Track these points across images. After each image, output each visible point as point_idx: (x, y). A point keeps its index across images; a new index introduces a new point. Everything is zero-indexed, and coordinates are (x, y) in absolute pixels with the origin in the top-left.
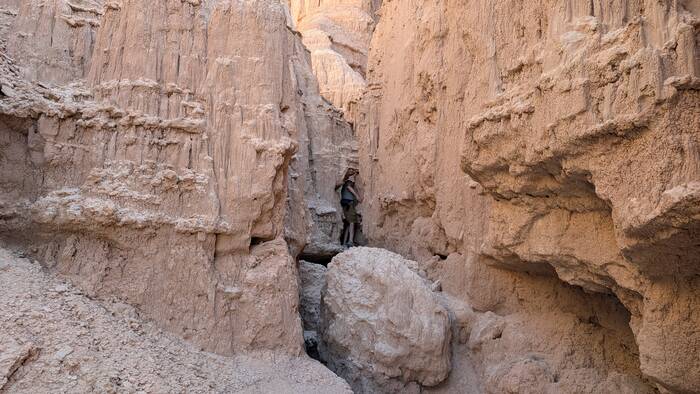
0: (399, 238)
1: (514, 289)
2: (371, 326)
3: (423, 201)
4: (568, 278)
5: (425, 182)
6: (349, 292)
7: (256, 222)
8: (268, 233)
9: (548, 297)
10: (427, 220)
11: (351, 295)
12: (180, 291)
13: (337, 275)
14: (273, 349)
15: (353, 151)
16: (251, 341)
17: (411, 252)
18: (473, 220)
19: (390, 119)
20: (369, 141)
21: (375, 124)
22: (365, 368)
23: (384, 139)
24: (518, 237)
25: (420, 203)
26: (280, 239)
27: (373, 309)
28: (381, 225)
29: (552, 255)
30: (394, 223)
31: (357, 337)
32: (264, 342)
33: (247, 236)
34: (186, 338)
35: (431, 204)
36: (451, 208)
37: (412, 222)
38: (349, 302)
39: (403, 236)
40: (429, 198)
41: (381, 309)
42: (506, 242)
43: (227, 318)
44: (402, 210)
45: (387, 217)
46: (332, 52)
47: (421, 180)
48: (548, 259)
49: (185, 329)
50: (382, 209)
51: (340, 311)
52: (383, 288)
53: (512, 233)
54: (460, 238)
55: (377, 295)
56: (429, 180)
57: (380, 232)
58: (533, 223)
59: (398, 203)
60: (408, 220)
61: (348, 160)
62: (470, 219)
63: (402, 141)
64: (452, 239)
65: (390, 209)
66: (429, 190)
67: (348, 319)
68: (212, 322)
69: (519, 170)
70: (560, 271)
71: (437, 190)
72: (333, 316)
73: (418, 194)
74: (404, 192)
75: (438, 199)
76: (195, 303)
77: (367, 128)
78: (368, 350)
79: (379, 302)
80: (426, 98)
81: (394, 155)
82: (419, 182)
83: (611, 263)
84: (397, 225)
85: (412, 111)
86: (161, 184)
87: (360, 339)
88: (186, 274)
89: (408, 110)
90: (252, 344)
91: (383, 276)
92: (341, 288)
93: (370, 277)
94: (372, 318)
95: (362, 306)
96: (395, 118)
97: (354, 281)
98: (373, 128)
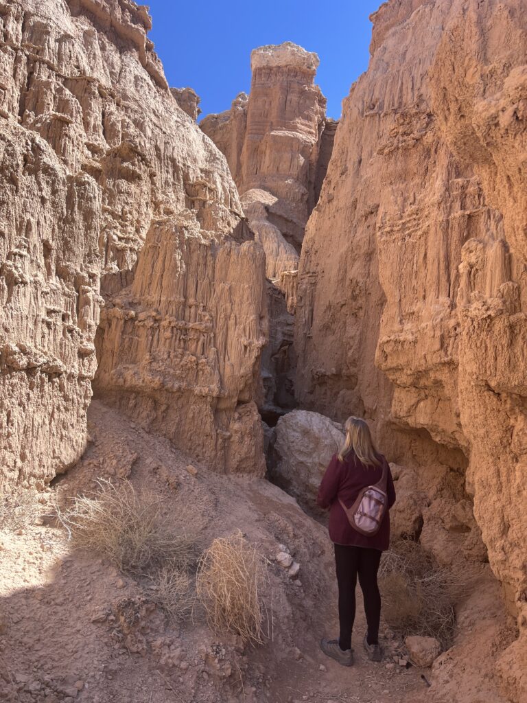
0: (326, 404)
1: (410, 448)
2: (307, 467)
3: (348, 377)
4: (437, 439)
5: (350, 363)
6: (293, 442)
7: (242, 391)
8: (247, 398)
9: (432, 454)
10: (349, 392)
11: (294, 444)
12: (195, 432)
13: (284, 429)
14: (250, 472)
15: (288, 325)
16: (236, 466)
17: (336, 416)
18: (384, 397)
19: (323, 308)
20: (304, 320)
21: (310, 305)
22: (301, 495)
23: (317, 322)
24: (409, 411)
25: (345, 378)
26: (253, 403)
27: (309, 455)
28: (311, 393)
29: (427, 425)
30: (323, 392)
31: (297, 473)
32: (244, 468)
33: (235, 400)
34: (199, 461)
35: (354, 380)
36: (369, 385)
37: (338, 393)
38: (292, 449)
39: (330, 403)
40: (353, 376)
41: (314, 455)
42: (402, 414)
43: (223, 451)
44: (330, 382)
45: (317, 387)
46: (267, 223)
47: (348, 361)
48: (425, 427)
49: (197, 456)
50: (313, 379)
51: (286, 455)
52: (317, 441)
53: (405, 409)
54: (374, 408)
55: (311, 446)
56: (354, 363)
57: (311, 397)
58: (417, 404)
59: (328, 376)
60: (334, 391)
61: (283, 333)
62: (382, 395)
63: (333, 327)
64: (369, 409)
65: (321, 380)
66: (353, 370)
67: (291, 461)
68: (214, 453)
69: (409, 372)
70: (433, 434)
71: (359, 370)
72: (280, 458)
73: (344, 371)
74: (333, 369)
75: (360, 377)
76: (203, 441)
77: (303, 309)
78: (304, 483)
79: (314, 450)
80: (354, 298)
81: (326, 336)
82: (346, 362)
83: (456, 431)
84: (325, 394)
85: (342, 306)
86: (186, 365)
87: (299, 476)
88: (200, 422)
89: (340, 305)
90: (237, 468)
91: (317, 431)
92: (287, 439)
93: (308, 432)
94: (309, 461)
95: (302, 452)
96: (329, 307)
97: (297, 434)
98: (308, 309)
